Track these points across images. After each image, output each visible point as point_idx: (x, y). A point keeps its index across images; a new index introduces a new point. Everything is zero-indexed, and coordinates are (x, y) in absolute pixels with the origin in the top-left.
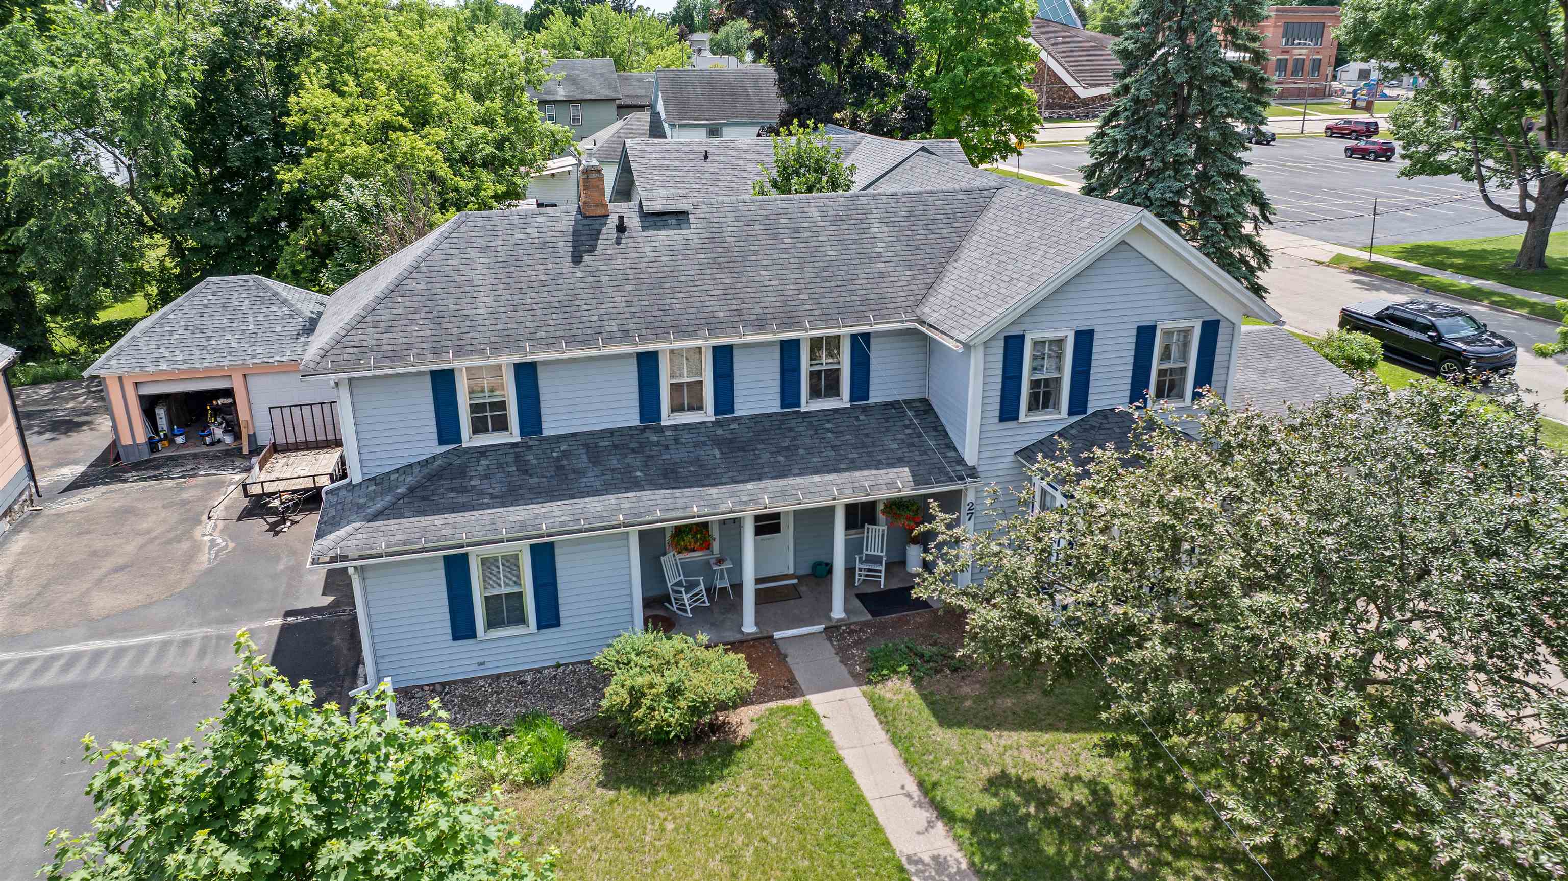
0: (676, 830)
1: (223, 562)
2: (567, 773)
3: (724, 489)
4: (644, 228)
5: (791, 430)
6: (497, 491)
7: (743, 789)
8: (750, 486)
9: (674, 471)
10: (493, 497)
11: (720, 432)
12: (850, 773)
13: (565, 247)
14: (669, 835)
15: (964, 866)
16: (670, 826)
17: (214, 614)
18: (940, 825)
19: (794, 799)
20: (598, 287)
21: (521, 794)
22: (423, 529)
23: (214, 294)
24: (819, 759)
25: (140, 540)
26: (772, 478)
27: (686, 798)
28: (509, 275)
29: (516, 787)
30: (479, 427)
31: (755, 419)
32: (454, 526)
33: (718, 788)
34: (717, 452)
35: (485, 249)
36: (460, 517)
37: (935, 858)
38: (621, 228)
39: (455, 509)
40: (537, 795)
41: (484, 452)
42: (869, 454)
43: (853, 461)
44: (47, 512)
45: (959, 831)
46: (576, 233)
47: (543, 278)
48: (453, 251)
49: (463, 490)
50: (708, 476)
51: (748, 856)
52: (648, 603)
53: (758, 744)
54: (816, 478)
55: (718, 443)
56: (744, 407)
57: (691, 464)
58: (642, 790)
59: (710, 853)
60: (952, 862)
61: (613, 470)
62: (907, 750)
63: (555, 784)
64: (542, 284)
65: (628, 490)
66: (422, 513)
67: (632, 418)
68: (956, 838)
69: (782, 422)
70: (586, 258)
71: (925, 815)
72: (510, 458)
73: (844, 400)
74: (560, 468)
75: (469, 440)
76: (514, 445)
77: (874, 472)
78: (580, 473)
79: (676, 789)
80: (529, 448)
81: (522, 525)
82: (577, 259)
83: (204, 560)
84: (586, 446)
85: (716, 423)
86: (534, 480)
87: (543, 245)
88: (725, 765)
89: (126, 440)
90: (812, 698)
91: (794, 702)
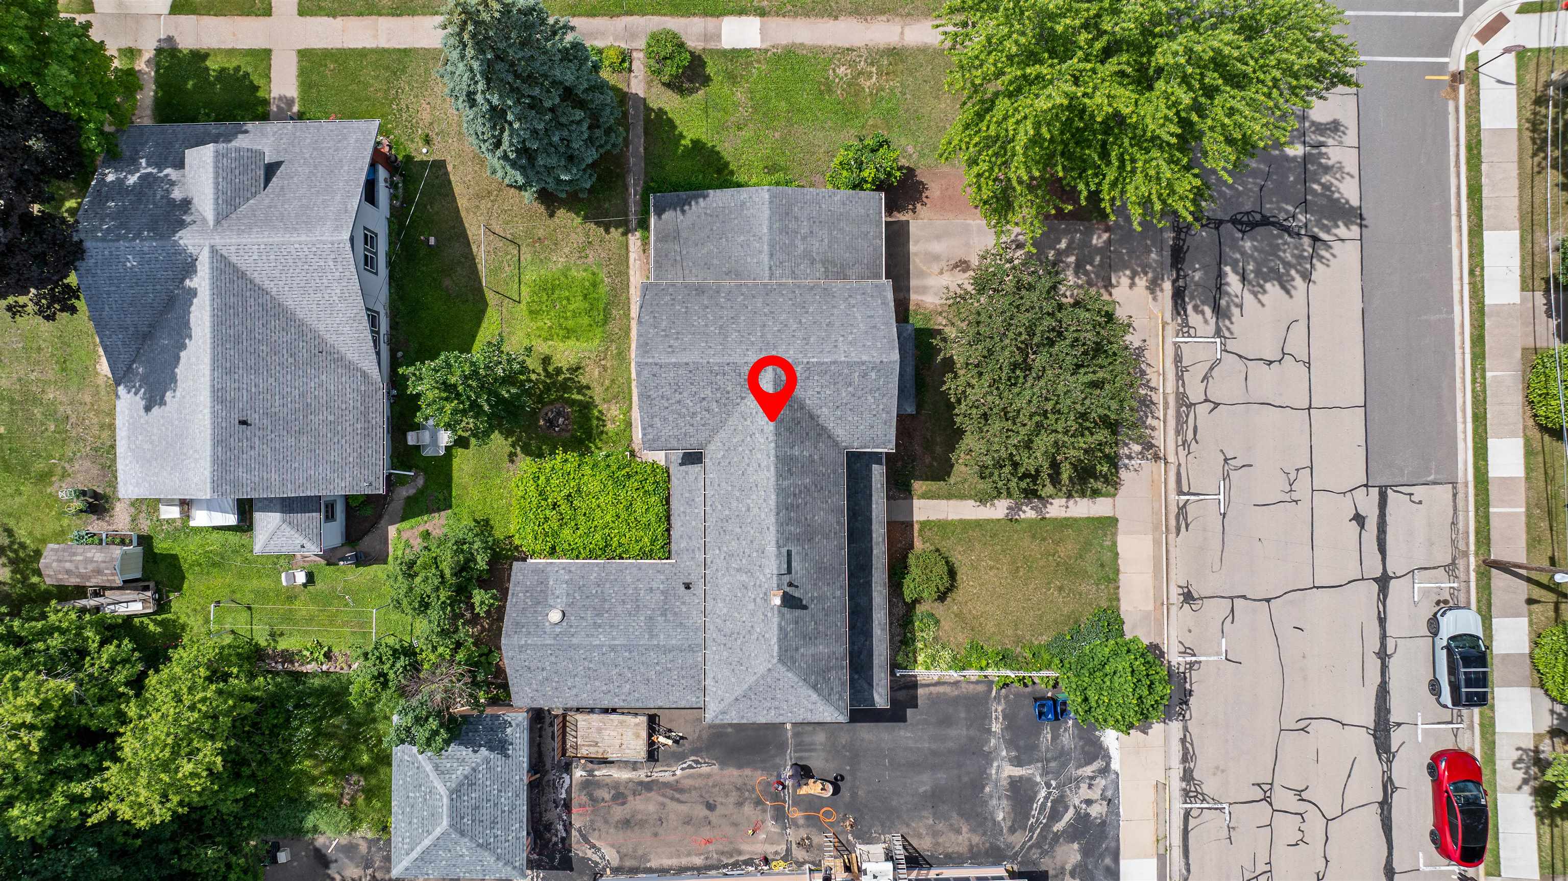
2: (935, 612)
13: (798, 612)
15: (1014, 502)
18: (993, 502)
19: (970, 542)
20: (818, 597)
23: (462, 818)
28: (810, 639)
35: (797, 649)
37: (1007, 509)
40: (945, 623)
43: (865, 486)
47: (813, 623)
48: (796, 664)
54: (874, 506)
59: (986, 574)
60: (1011, 504)
62: (955, 496)
63: (939, 617)
64: (816, 623)
70: (805, 602)
82: (805, 607)
87: (797, 623)
90: (916, 518)
91: (916, 527)
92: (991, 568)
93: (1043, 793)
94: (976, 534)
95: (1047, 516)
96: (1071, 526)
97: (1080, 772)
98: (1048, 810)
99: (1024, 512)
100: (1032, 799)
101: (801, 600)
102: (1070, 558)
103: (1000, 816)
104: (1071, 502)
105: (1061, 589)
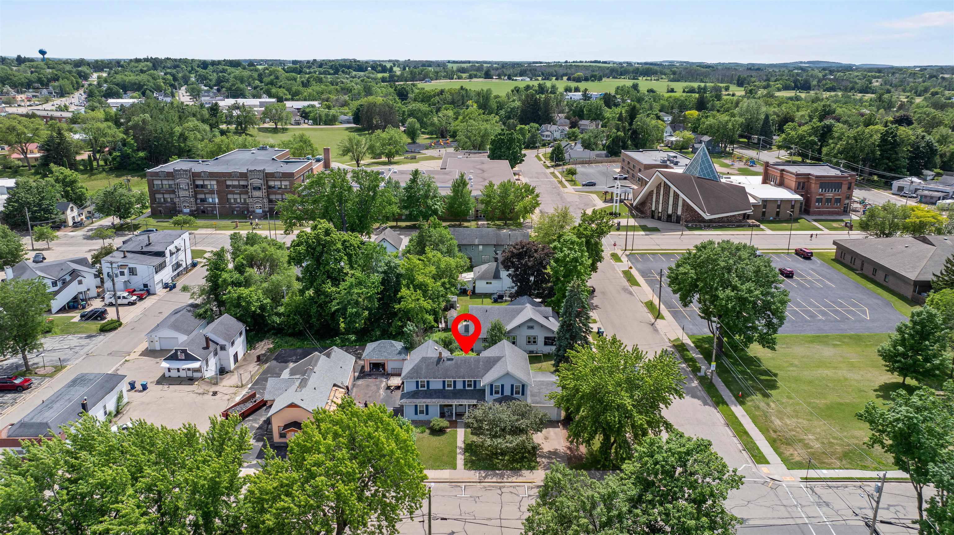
1: (384, 398)
3: (451, 400)
4: (447, 361)
5: (463, 392)
6: (422, 396)
7: (445, 438)
8: (454, 400)
11: (454, 391)
12: (457, 436)
13: (435, 363)
19: (449, 439)
21: (419, 434)
22: (413, 401)
23: (383, 344)
24: (454, 436)
25: (372, 392)
26: (458, 399)
27: (439, 438)
28: (427, 367)
30: (421, 387)
31: (459, 390)
33: (441, 436)
35: (425, 363)
36: (417, 400)
38: (443, 361)
39: (417, 398)
41: (421, 391)
42: (472, 397)
43: (469, 398)
44: (357, 384)
46: (437, 361)
47: (432, 368)
48: (421, 363)
49: (418, 396)
51: (442, 443)
52: (441, 413)
53: (448, 432)
54: (464, 400)
55: (453, 393)
56: (458, 387)
57: (449, 396)
58: (433, 436)
61: (438, 395)
62: (466, 436)
65: (439, 398)
66: (413, 398)
67: (442, 388)
69: (462, 390)
70: (438, 365)
71: (463, 442)
72: (425, 392)
73: (472, 388)
74: (431, 394)
75: (420, 389)
76: (425, 390)
78: (434, 395)
79: (438, 436)
81: (424, 402)
83: (382, 397)
84: (435, 392)
86: (427, 395)
88: (444, 435)
90: (458, 429)
91: (456, 429)
92: (439, 444)
94: (452, 440)
95: (458, 455)
99: (459, 450)
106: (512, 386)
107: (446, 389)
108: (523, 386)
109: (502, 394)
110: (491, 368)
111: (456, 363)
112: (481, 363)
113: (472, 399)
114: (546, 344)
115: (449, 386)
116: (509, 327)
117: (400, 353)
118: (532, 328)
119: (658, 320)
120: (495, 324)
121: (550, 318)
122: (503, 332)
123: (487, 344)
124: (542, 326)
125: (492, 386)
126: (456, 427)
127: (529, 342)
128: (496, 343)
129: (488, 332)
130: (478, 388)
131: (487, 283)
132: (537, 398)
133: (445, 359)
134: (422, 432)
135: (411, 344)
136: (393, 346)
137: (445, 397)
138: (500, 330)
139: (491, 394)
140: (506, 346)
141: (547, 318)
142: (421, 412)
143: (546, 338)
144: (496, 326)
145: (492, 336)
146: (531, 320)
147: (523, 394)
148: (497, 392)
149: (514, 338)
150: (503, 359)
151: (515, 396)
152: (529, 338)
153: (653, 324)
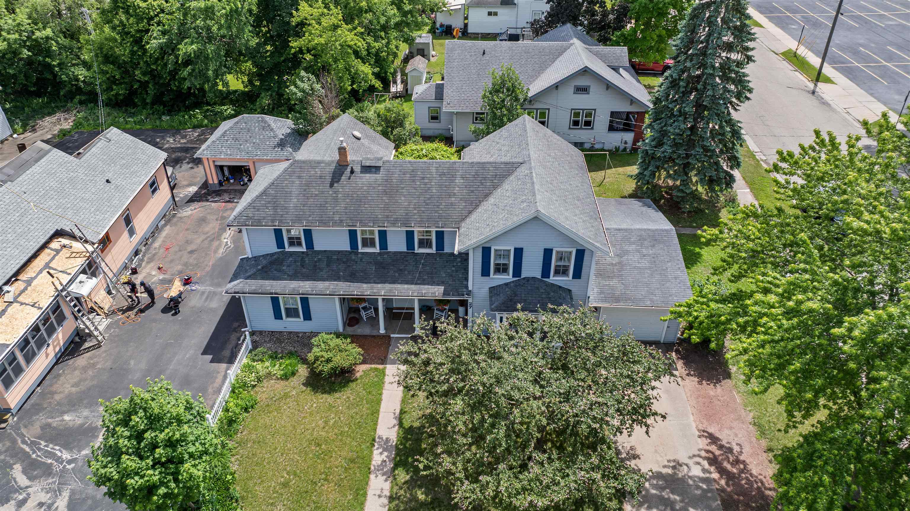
0: (316, 407)
1: (226, 255)
2: (295, 377)
3: (369, 285)
4: (362, 172)
5: (407, 261)
6: (290, 273)
7: (344, 397)
8: (379, 285)
9: (355, 274)
10: (288, 275)
11: (379, 258)
12: (381, 400)
13: (329, 179)
14: (313, 408)
15: (394, 444)
16: (315, 405)
17: (216, 281)
18: (397, 427)
19: (357, 405)
20: (336, 199)
21: (278, 382)
22: (262, 286)
23: (245, 123)
24: (374, 393)
25: (203, 237)
26: (390, 283)
27: (325, 396)
28: (305, 190)
29: (278, 379)
30: (291, 245)
31: (395, 253)
32: (272, 286)
33: (337, 395)
34: (374, 267)
35: (299, 177)
36: (274, 283)
37: (387, 439)
38: (352, 172)
39: (274, 279)
40: (282, 383)
41: (292, 254)
42: (432, 278)
43: (424, 280)
44: (179, 215)
45: (400, 432)
46: (334, 173)
47: (317, 193)
48: (287, 177)
49: (279, 271)
50: (366, 279)
51: (332, 422)
53: (359, 381)
54: (406, 286)
55: (377, 263)
56: (392, 248)
57: (362, 271)
58: (313, 390)
59: (321, 418)
60: (391, 441)
61: (333, 270)
62: (405, 396)
63: (290, 380)
64: (316, 195)
65: (335, 280)
66: (263, 279)
67: (347, 248)
68: (399, 433)
69: (405, 257)
70: (335, 185)
71: (395, 422)
72: (300, 259)
73: (433, 250)
74: (315, 266)
75: (287, 249)
76: (303, 252)
77: (430, 287)
78: (321, 270)
79: (324, 392)
80: (308, 255)
81: (294, 289)
82: (332, 185)
84: (328, 257)
85: (379, 254)
86: (304, 270)
87: (321, 177)
88: (344, 387)
89: (211, 182)
90: (388, 366)
91: (381, 367)
92: (326, 422)
93: (66, 455)
94: (365, 409)
95: (372, 476)
96: (355, 499)
97: (66, 494)
98: (44, 460)
99: (381, 453)
100: (67, 446)
101: (338, 182)
102: (320, 495)
103: (67, 418)
104: (385, 501)
105: (285, 485)
106: (548, 253)
107: (361, 250)
108: (581, 254)
109: (517, 271)
110: (487, 196)
111: (387, 181)
112: (459, 181)
113: (432, 283)
114: (611, 128)
115: (368, 242)
116: (534, 89)
117: (282, 144)
118: (582, 90)
119: (820, 84)
120: (502, 77)
121: (621, 71)
122: (521, 97)
123: (482, 127)
124: (609, 86)
125: (486, 251)
126: (383, 361)
127: (576, 123)
128: (501, 125)
129: (484, 96)
130: (447, 250)
131: (490, 14)
132: (614, 282)
133: (357, 169)
134: (285, 377)
135: (310, 122)
136: (267, 127)
137: (352, 277)
138: (512, 90)
139: (485, 272)
140: (530, 133)
141: (615, 69)
142: (292, 313)
143: (613, 114)
144: (503, 83)
145: (493, 105)
146: (585, 71)
147: (577, 275)
148: (501, 269)
149: (543, 115)
150: (522, 171)
151: (553, 279)
152: (577, 115)
153: (813, 92)
